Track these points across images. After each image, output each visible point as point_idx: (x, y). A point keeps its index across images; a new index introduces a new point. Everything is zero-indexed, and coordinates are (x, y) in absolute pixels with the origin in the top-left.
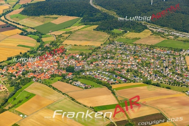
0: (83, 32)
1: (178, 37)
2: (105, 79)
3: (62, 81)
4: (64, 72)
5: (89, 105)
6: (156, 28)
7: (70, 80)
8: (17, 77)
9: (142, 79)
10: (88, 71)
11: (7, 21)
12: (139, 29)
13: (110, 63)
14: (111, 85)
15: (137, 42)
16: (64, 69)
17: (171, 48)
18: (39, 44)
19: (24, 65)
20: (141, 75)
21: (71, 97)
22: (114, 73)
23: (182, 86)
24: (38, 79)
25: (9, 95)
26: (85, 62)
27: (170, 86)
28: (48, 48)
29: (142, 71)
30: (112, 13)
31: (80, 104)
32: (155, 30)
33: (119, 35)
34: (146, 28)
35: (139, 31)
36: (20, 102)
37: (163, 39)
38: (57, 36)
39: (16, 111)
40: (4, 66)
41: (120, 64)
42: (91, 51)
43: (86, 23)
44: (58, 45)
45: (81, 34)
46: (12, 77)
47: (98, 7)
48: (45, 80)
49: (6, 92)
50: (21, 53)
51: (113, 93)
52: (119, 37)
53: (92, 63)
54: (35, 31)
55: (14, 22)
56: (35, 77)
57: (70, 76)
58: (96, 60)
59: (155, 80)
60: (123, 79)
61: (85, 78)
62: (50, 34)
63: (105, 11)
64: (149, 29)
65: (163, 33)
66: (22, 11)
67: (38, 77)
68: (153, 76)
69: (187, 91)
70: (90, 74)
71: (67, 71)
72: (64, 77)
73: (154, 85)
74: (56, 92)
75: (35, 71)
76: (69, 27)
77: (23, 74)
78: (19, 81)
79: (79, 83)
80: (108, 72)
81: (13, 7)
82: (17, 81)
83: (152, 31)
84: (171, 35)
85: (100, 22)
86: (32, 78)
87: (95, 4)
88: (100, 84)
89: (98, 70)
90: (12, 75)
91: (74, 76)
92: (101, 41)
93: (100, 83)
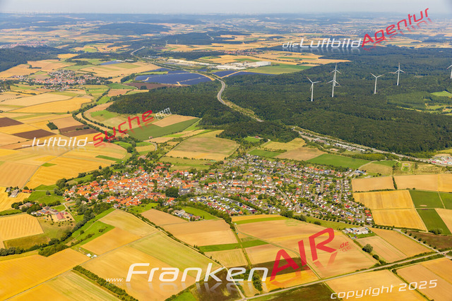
0: (199, 140)
1: (344, 150)
2: (223, 208)
3: (157, 209)
4: (162, 197)
5: (193, 244)
6: (313, 137)
7: (170, 207)
8: (90, 202)
9: (279, 210)
10: (199, 195)
11: (84, 120)
12: (286, 136)
13: (235, 185)
14: (231, 217)
15: (281, 156)
16: (163, 192)
17: (331, 167)
18: (130, 155)
19: (102, 185)
20: (280, 204)
21: (167, 232)
22: (238, 200)
23: (338, 221)
24: (122, 205)
25: (74, 226)
26: (197, 184)
27: (321, 221)
28: (143, 161)
29: (282, 199)
30: (249, 113)
31: (179, 241)
32: (310, 139)
33: (253, 144)
34: (297, 135)
35: (287, 140)
36: (90, 236)
37: (321, 153)
38: (159, 145)
39: (82, 249)
40: (71, 186)
41: (250, 187)
42: (207, 168)
43: (205, 126)
44: (159, 157)
45: (197, 143)
46: (83, 202)
47: (229, 104)
48: (132, 207)
49: (71, 222)
50: (100, 168)
51: (233, 228)
52: (253, 148)
53: (207, 185)
54: (127, 136)
55: (95, 123)
56: (117, 202)
57: (171, 202)
58: (213, 180)
59: (300, 212)
60: (251, 209)
61: (193, 205)
62: (148, 141)
63: (238, 108)
64: (301, 137)
65: (322, 144)
66: (110, 107)
67: (122, 202)
68: (298, 206)
69: (344, 229)
70: (201, 201)
71: (167, 195)
72: (161, 203)
73: (296, 218)
74: (146, 224)
75: (119, 194)
76: (180, 132)
77: (100, 198)
78: (92, 207)
79: (182, 212)
80: (229, 198)
81: (97, 101)
82: (89, 208)
83: (306, 141)
84: (334, 147)
85: (227, 125)
86: (112, 203)
87: (224, 99)
88: (214, 215)
89: (215, 195)
90: (82, 198)
91: (177, 203)
92: (225, 154)
93: (214, 213)
